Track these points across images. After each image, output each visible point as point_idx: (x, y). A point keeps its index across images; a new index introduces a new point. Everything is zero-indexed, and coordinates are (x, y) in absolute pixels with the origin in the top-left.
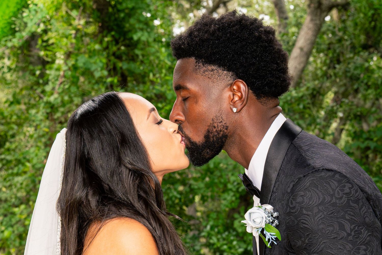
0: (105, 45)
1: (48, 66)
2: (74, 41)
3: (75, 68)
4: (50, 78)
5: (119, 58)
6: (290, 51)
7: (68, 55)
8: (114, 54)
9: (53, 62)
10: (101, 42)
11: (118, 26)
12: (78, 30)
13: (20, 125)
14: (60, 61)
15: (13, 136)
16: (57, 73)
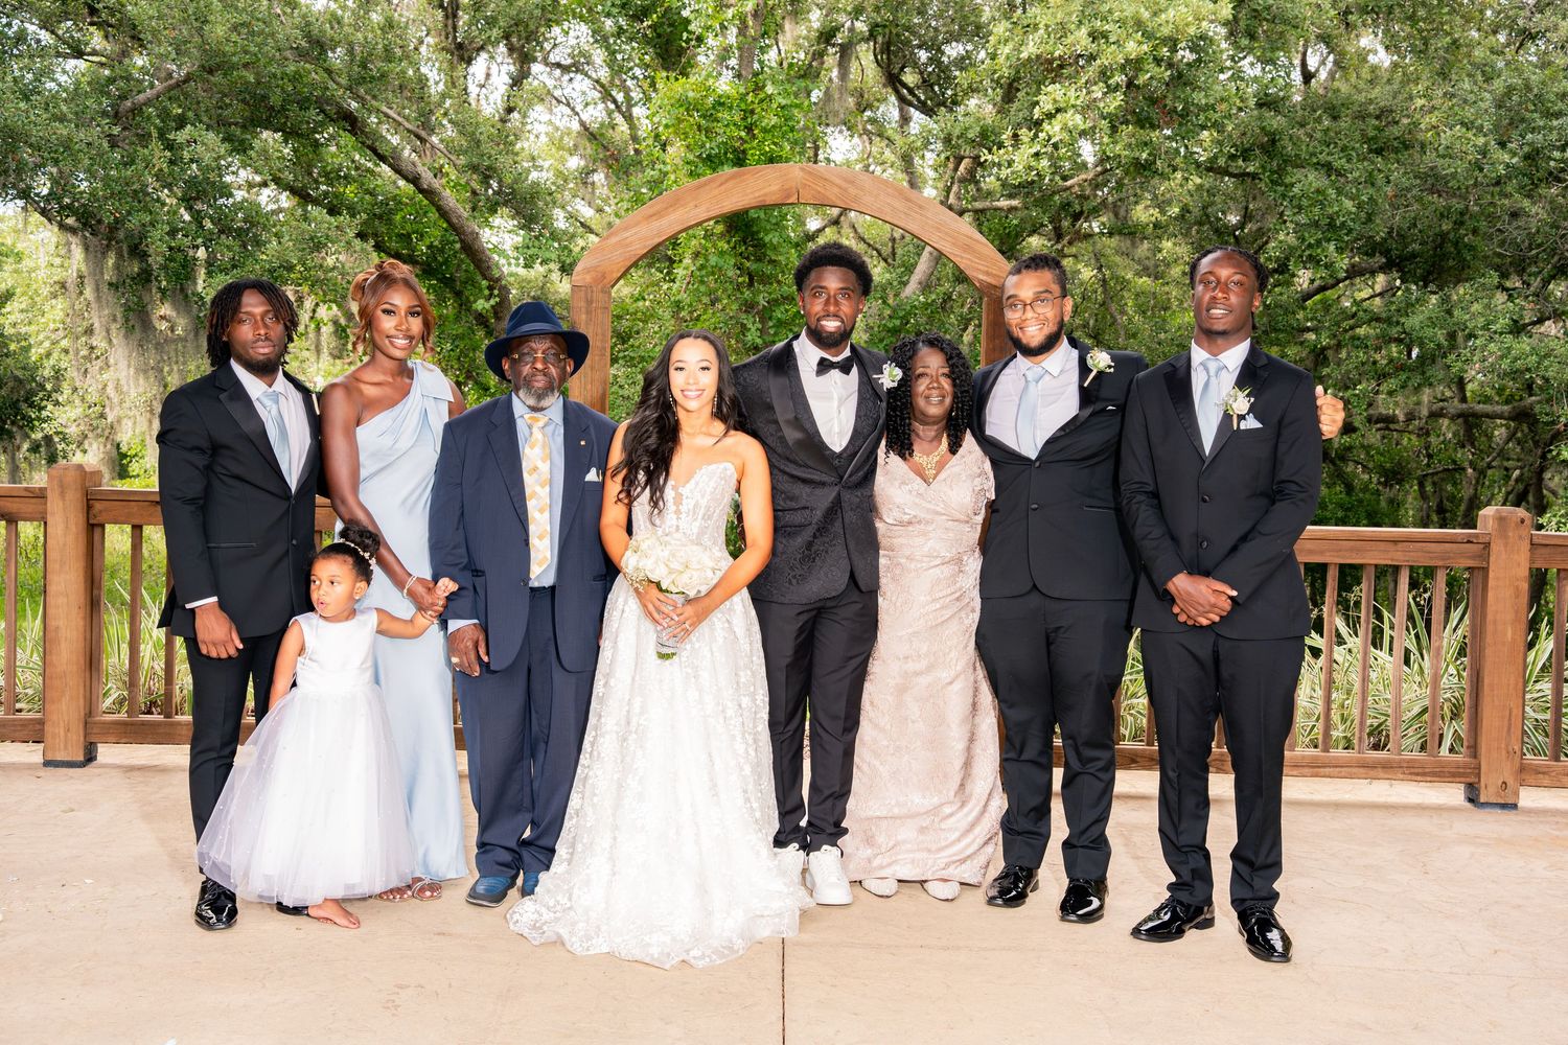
0: (732, 244)
1: (675, 265)
2: (703, 241)
3: (702, 267)
4: (679, 277)
5: (748, 259)
6: (919, 255)
7: (696, 255)
8: (741, 254)
9: (680, 261)
10: (728, 242)
11: (746, 225)
12: (707, 231)
13: (645, 322)
14: (687, 261)
15: (638, 333)
16: (685, 272)
